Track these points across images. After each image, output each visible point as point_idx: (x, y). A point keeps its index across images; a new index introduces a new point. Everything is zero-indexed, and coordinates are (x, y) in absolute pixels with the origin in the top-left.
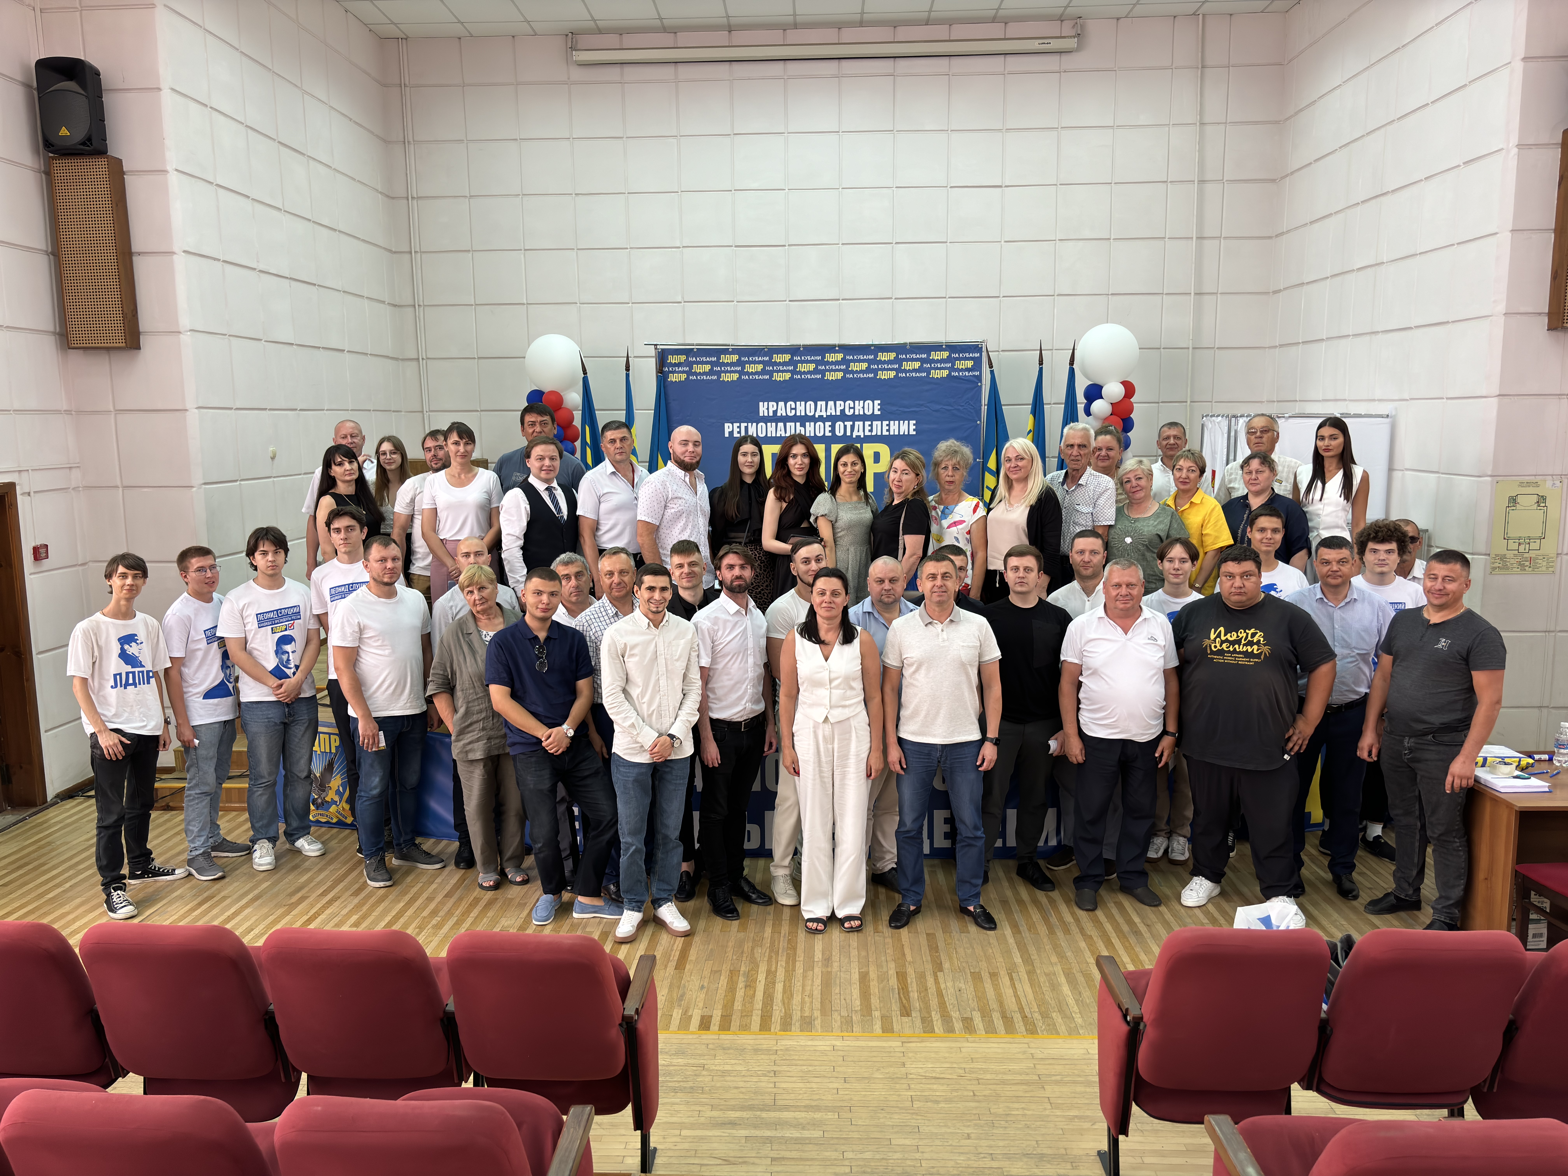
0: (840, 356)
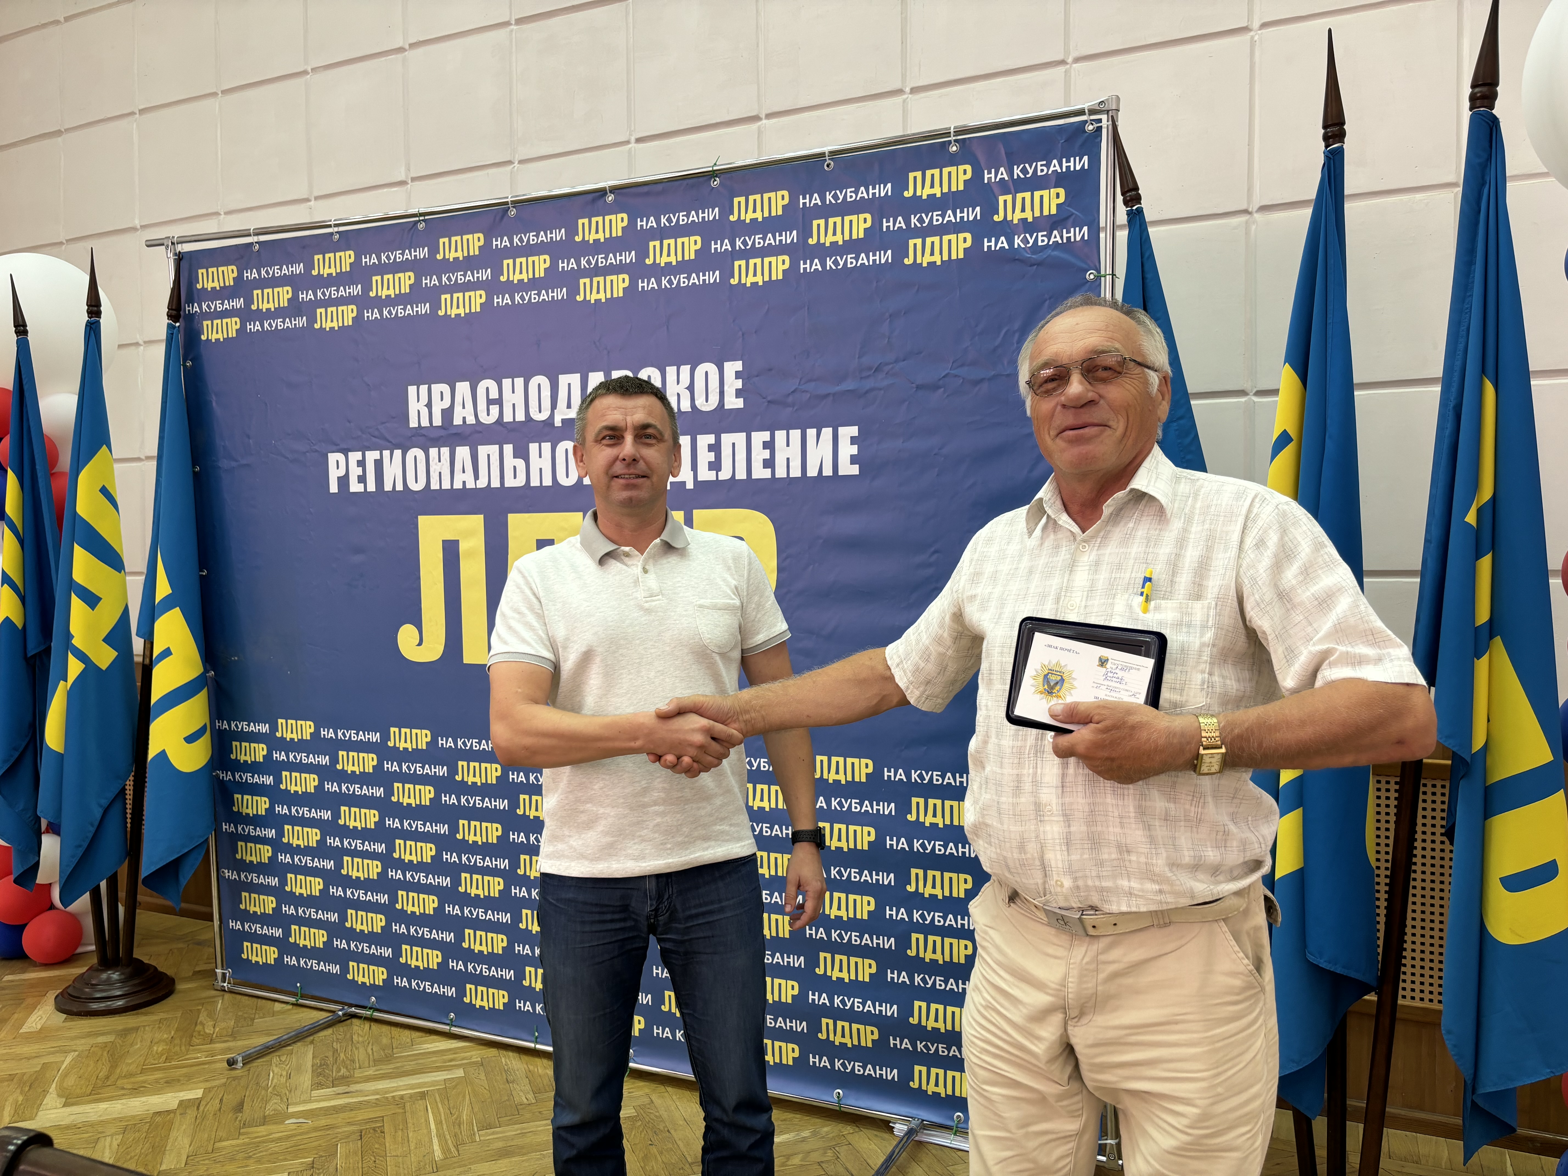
0: (618, 222)
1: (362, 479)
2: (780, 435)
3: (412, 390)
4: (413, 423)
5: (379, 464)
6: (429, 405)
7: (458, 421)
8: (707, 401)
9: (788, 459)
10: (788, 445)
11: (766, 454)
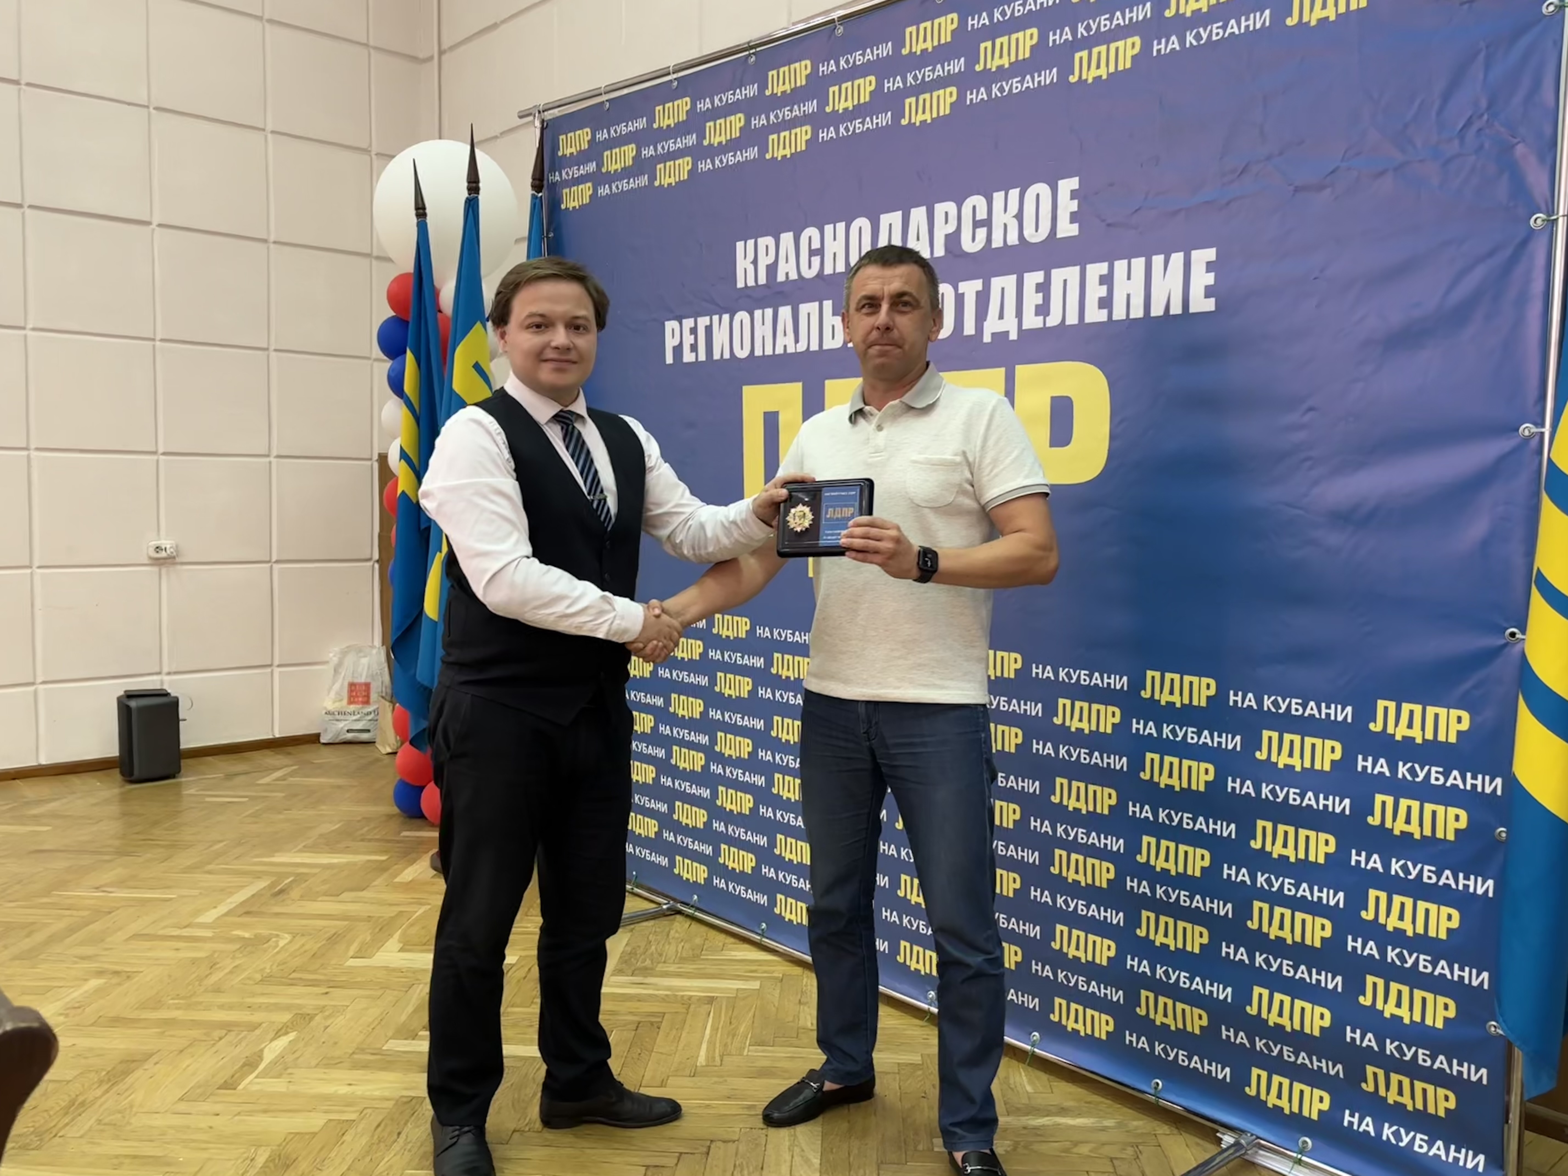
0: (947, 25)
1: (694, 348)
2: (1120, 266)
3: (740, 245)
4: (740, 284)
5: (709, 330)
6: (755, 262)
7: (781, 278)
8: (1037, 231)
9: (1128, 296)
10: (1129, 278)
11: (1103, 291)
